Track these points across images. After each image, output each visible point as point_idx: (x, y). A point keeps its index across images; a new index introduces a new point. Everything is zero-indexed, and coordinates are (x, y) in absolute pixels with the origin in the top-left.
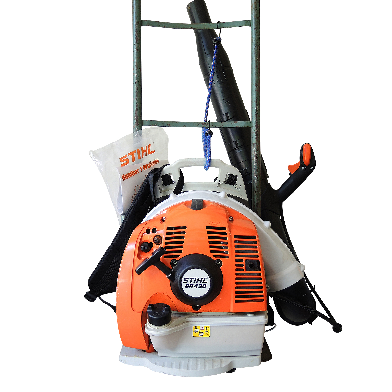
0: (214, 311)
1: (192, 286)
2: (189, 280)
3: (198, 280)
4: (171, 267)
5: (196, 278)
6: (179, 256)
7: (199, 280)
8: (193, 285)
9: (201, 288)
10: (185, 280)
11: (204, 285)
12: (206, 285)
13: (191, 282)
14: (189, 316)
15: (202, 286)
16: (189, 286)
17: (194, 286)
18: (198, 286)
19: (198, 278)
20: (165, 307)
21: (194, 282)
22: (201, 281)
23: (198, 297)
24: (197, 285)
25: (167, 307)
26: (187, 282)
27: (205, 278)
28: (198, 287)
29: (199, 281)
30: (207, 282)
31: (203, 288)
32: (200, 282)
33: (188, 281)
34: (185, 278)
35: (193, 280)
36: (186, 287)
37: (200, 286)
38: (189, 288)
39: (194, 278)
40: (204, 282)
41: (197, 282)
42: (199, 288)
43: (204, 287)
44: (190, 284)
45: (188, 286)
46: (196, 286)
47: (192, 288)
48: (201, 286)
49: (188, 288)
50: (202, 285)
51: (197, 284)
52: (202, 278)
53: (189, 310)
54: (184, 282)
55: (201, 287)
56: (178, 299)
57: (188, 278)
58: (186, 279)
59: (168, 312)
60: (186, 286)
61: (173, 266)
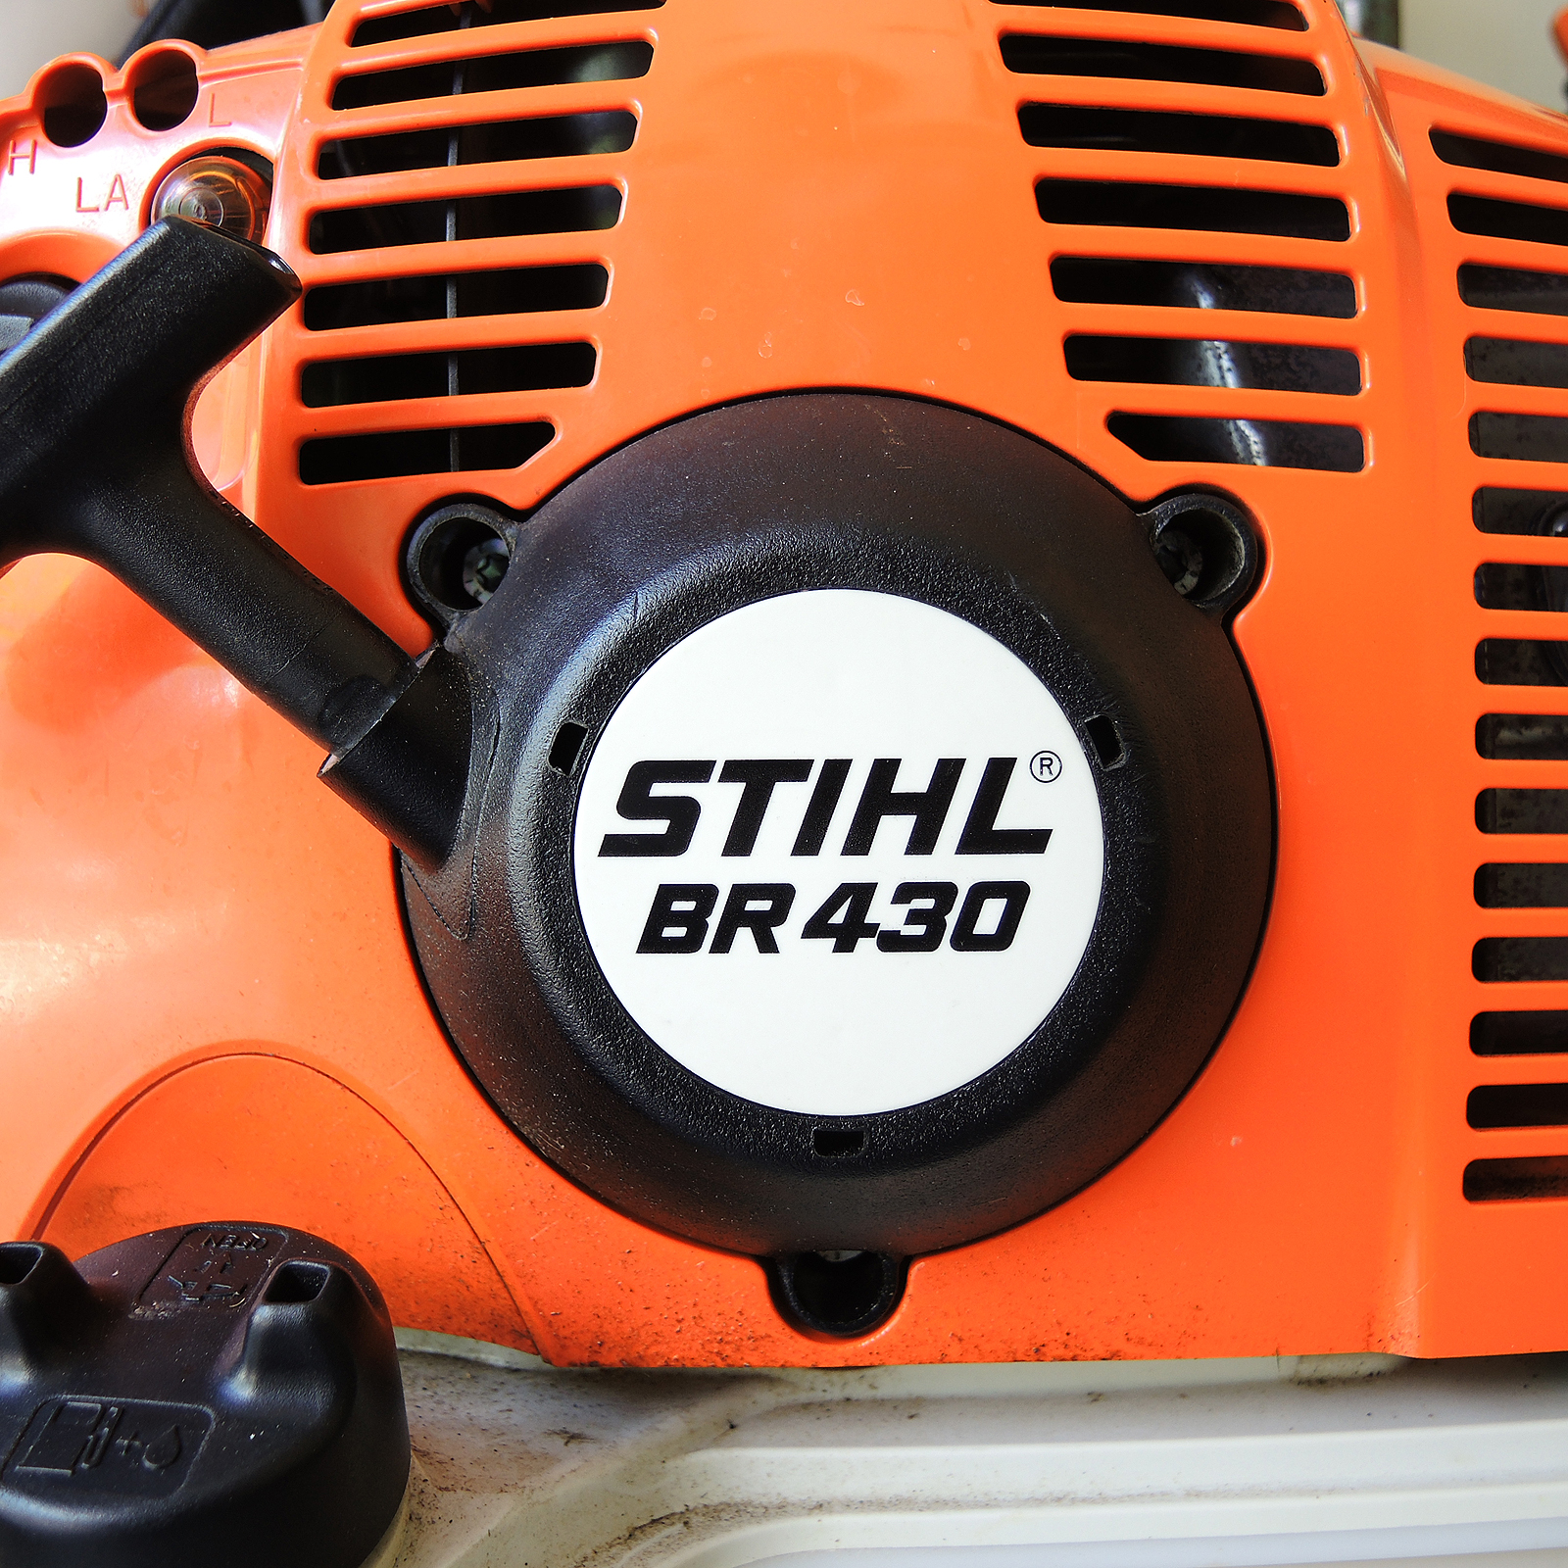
0: (1120, 1344)
1: (765, 905)
2: (719, 802)
3: (880, 796)
4: (405, 622)
5: (836, 772)
6: (539, 432)
7: (904, 804)
8: (782, 895)
9: (928, 943)
10: (634, 801)
11: (982, 892)
12: (1016, 894)
13: (740, 841)
14: (712, 1409)
15: (952, 919)
16: (714, 921)
17: (802, 911)
18: (885, 913)
19: (884, 770)
20: (264, 1314)
21: (808, 842)
22: (929, 809)
23: (873, 1118)
24: (860, 894)
25: (294, 1312)
26: (674, 843)
27: (999, 772)
28: (871, 930)
29: (896, 829)
30: (1034, 841)
31: (966, 940)
32: (922, 842)
33: (685, 814)
34: (644, 774)
35: (789, 802)
36: (652, 942)
37: (914, 917)
38: (722, 944)
39: (796, 770)
40: (981, 837)
41: (859, 842)
42: (891, 942)
43: (989, 918)
44: (726, 874)
45: (695, 923)
46: (838, 917)
47: (767, 945)
48: (928, 904)
49: (689, 944)
50: (944, 892)
51: (857, 870)
52: (948, 772)
53: (715, 1324)
54: (614, 846)
55: (933, 921)
56: (534, 1149)
57: (698, 771)
58: (659, 790)
59: (314, 1399)
60: (660, 914)
61: (442, 609)
